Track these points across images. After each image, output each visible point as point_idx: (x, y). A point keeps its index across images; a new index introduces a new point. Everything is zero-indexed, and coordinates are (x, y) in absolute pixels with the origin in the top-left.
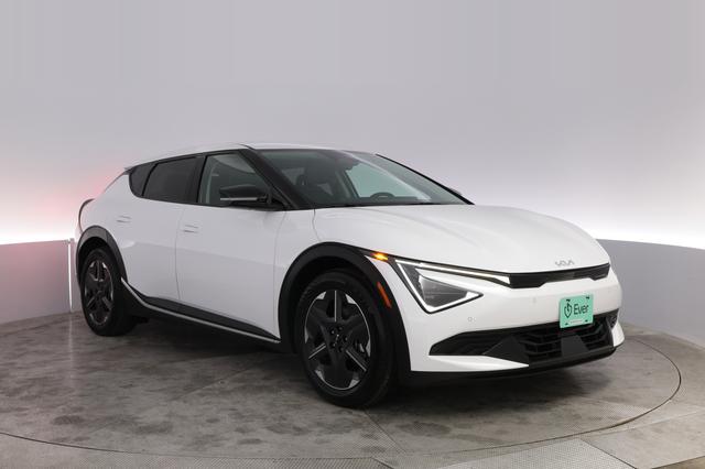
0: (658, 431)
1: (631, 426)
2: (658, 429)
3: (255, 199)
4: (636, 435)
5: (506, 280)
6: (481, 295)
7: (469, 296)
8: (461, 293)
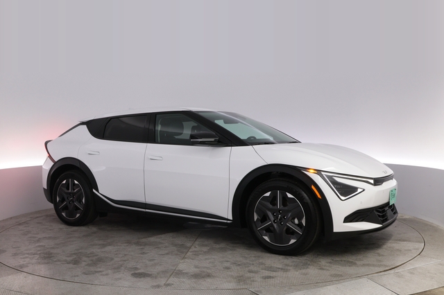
0: (411, 273)
1: (396, 270)
2: (412, 272)
3: (213, 140)
4: (399, 276)
5: (372, 181)
6: (364, 190)
7: (359, 190)
8: (355, 189)
